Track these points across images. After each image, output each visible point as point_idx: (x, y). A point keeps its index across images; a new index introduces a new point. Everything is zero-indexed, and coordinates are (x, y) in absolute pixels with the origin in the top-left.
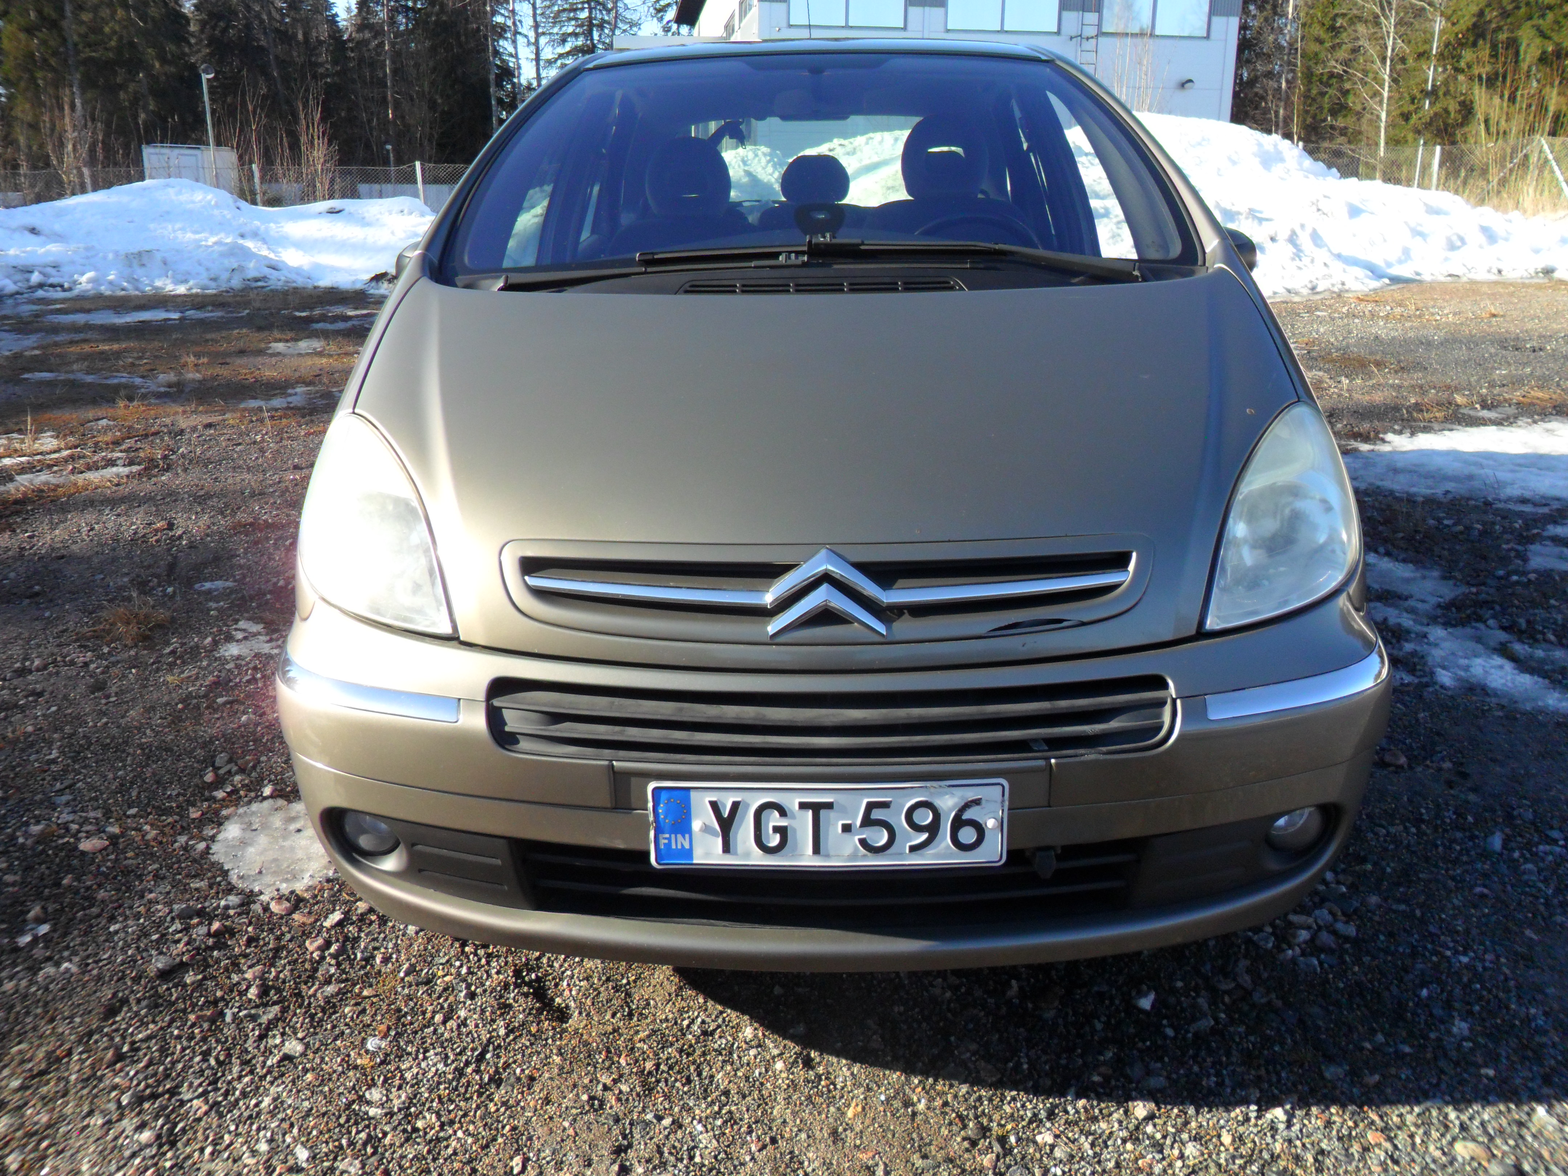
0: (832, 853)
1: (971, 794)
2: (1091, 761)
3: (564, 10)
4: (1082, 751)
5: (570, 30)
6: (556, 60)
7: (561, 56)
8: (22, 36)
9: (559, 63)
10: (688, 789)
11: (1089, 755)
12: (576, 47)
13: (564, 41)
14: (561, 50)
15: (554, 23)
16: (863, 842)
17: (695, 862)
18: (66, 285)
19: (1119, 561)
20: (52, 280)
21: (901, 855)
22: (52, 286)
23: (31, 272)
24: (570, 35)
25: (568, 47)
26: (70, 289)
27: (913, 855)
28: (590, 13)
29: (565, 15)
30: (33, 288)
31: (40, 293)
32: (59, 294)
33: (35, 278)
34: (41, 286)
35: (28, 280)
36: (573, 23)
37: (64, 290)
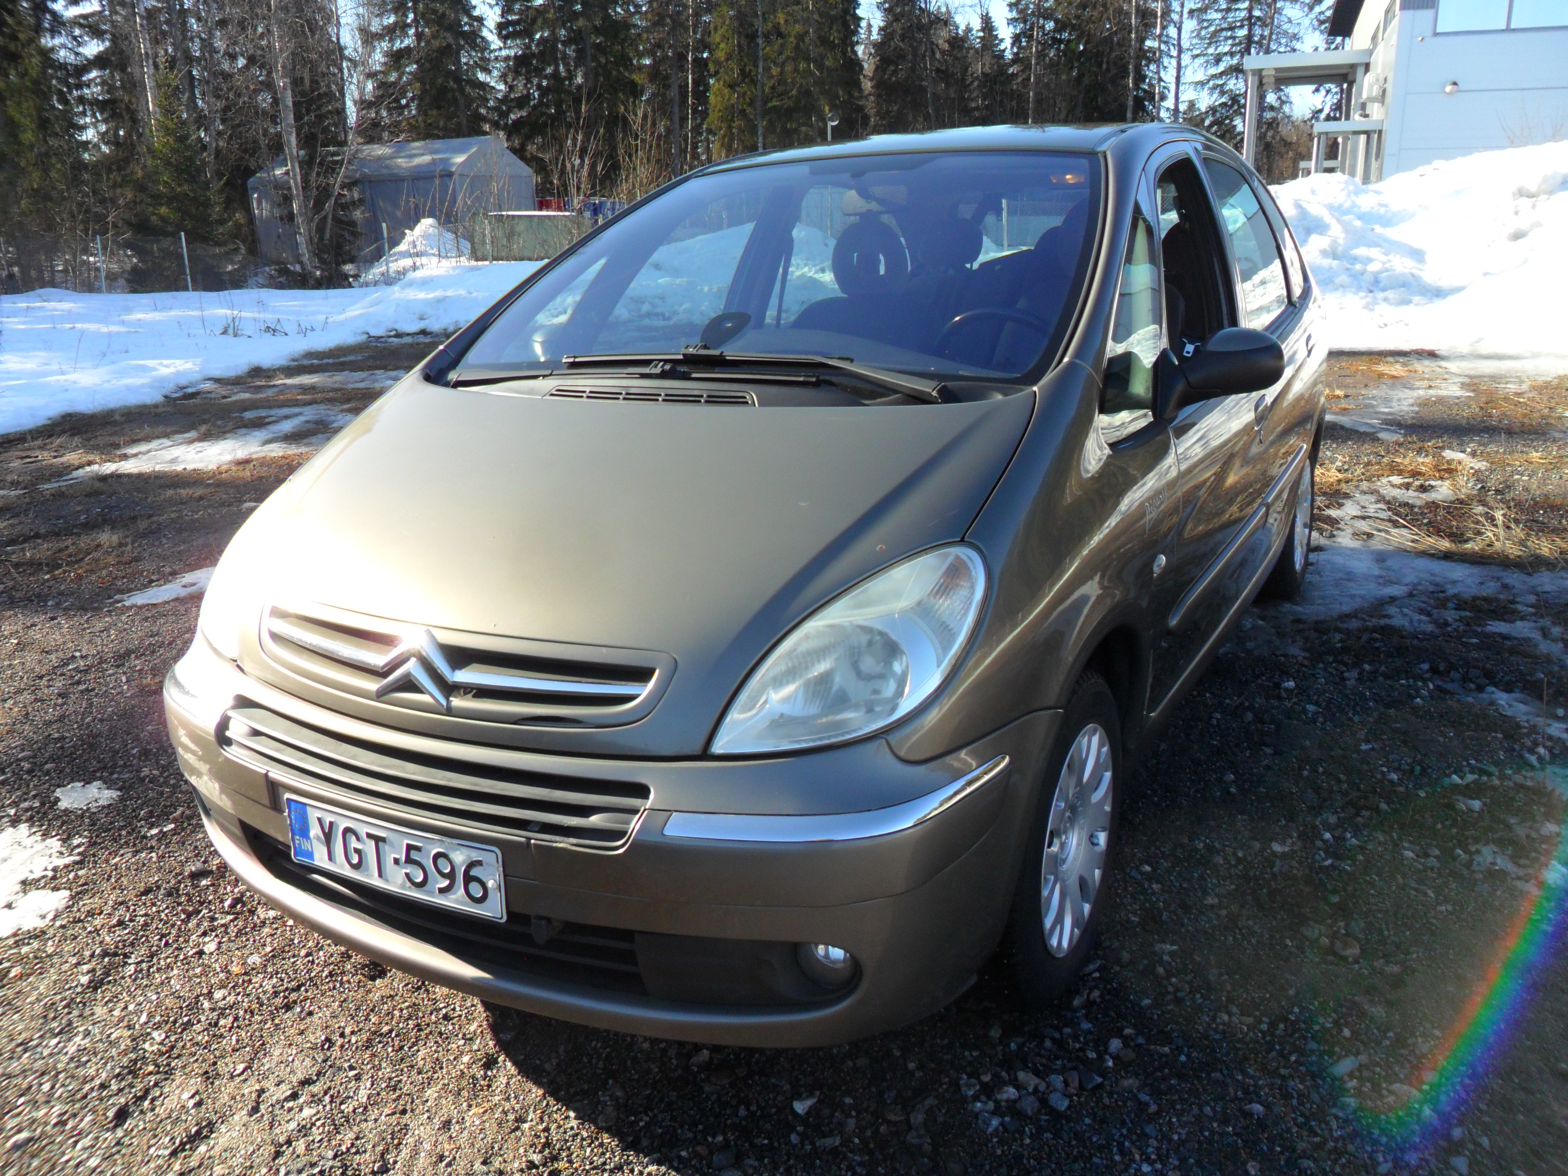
0: (390, 879)
1: (475, 856)
2: (562, 849)
3: (1222, 30)
4: (558, 838)
5: (1226, 49)
6: (1209, 81)
7: (1214, 77)
8: (726, 91)
9: (1211, 83)
10: (305, 804)
11: (563, 843)
12: (1231, 66)
13: (1218, 60)
14: (1213, 71)
15: (1210, 44)
16: (407, 875)
17: (316, 863)
18: (667, 315)
19: (641, 674)
20: (658, 310)
21: (431, 893)
22: (657, 315)
23: (643, 302)
24: (1226, 54)
25: (1222, 67)
26: (669, 318)
27: (441, 896)
28: (1250, 30)
29: (1224, 34)
30: (642, 317)
31: (647, 321)
32: (659, 323)
33: (646, 308)
34: (649, 315)
35: (639, 310)
36: (1230, 42)
37: (664, 319)
